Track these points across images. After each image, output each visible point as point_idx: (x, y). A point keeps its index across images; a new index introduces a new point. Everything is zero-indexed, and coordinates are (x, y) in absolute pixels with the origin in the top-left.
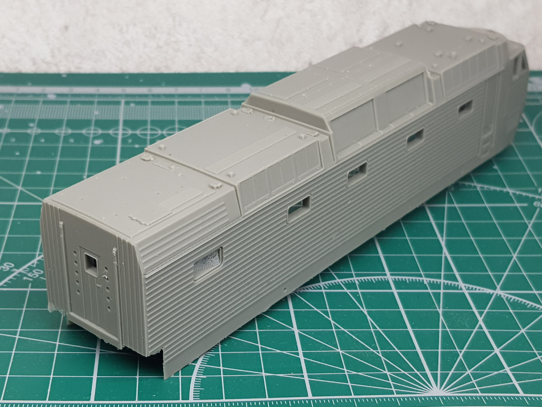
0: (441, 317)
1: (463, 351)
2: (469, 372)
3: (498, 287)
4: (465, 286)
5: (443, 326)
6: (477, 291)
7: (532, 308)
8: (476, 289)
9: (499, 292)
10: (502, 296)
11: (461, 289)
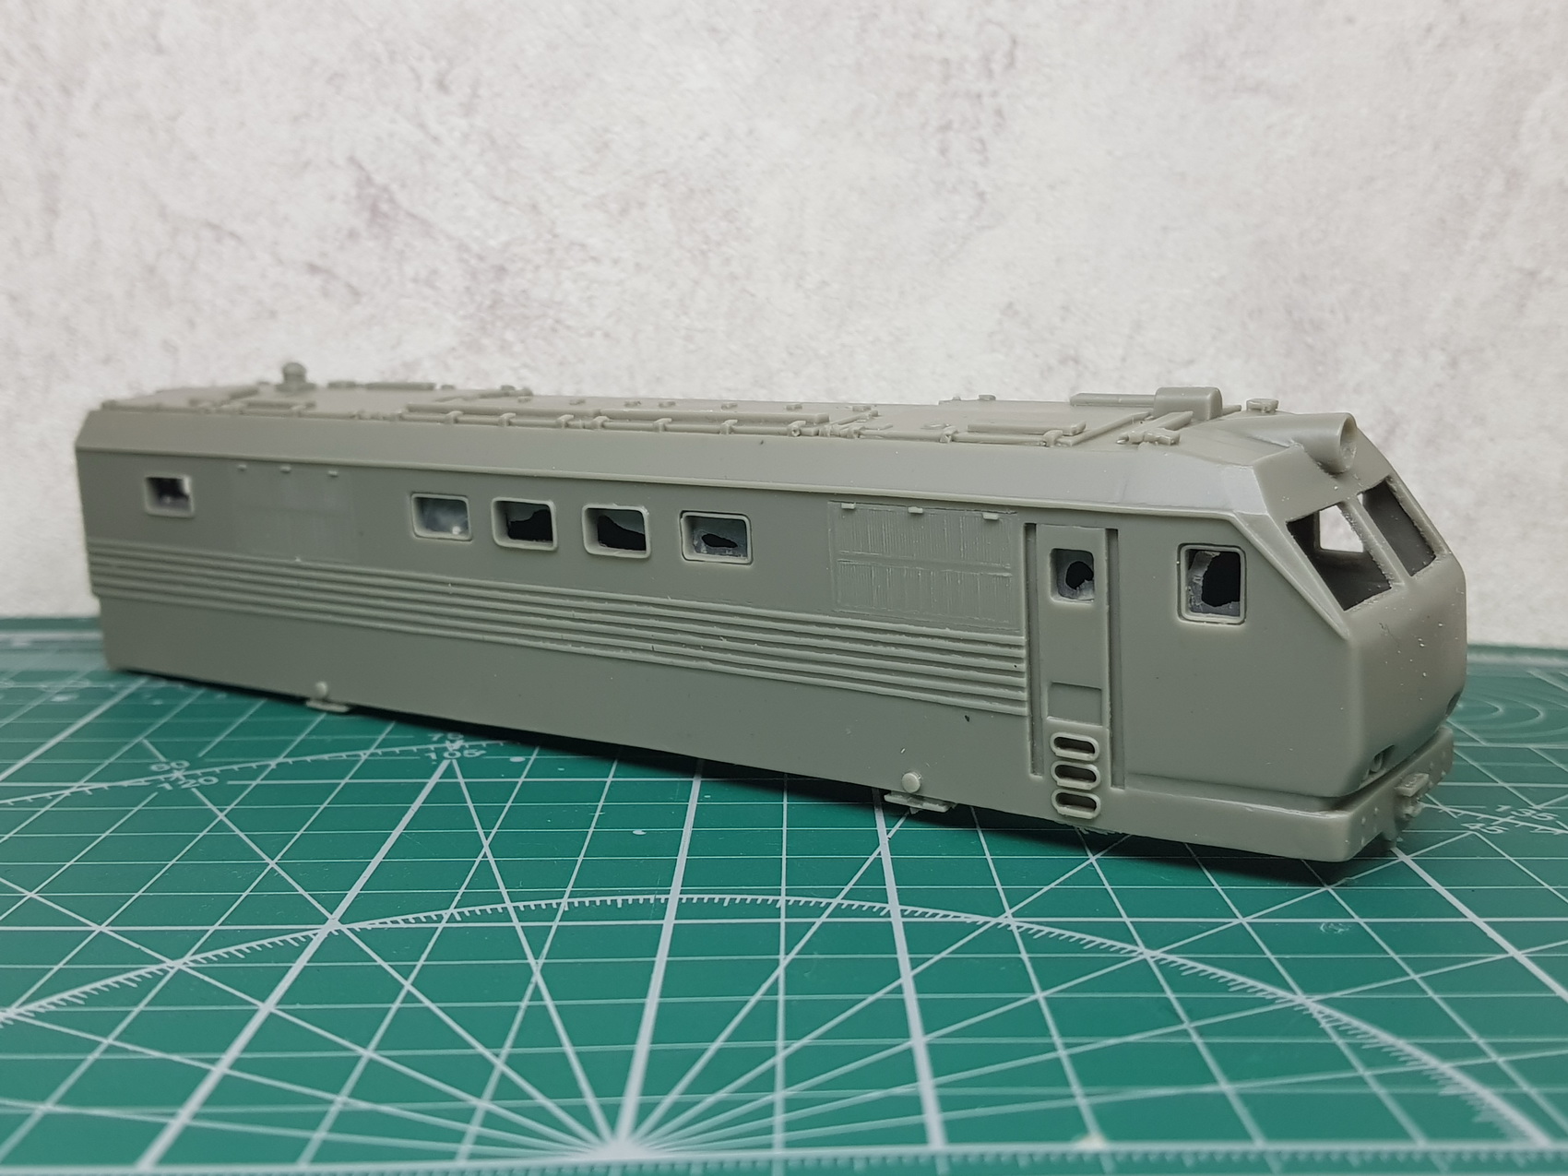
0: (780, 972)
1: (797, 1045)
2: (779, 1095)
3: (1009, 912)
4: (903, 911)
5: (773, 990)
6: (937, 919)
7: (1097, 948)
8: (934, 915)
9: (1008, 919)
10: (1013, 928)
11: (888, 915)
